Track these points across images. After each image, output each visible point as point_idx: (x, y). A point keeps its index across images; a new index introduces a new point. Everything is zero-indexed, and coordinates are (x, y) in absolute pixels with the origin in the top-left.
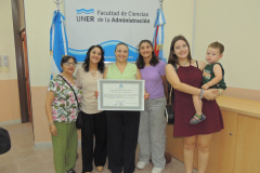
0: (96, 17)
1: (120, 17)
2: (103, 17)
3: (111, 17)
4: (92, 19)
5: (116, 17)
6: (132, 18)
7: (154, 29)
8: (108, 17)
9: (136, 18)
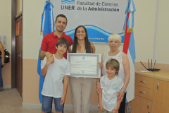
0: (76, 6)
1: (95, 6)
2: (82, 6)
3: (87, 7)
4: (73, 8)
5: (91, 7)
6: (104, 7)
7: (126, 15)
8: (85, 6)
9: (108, 7)
